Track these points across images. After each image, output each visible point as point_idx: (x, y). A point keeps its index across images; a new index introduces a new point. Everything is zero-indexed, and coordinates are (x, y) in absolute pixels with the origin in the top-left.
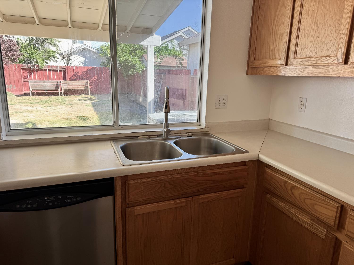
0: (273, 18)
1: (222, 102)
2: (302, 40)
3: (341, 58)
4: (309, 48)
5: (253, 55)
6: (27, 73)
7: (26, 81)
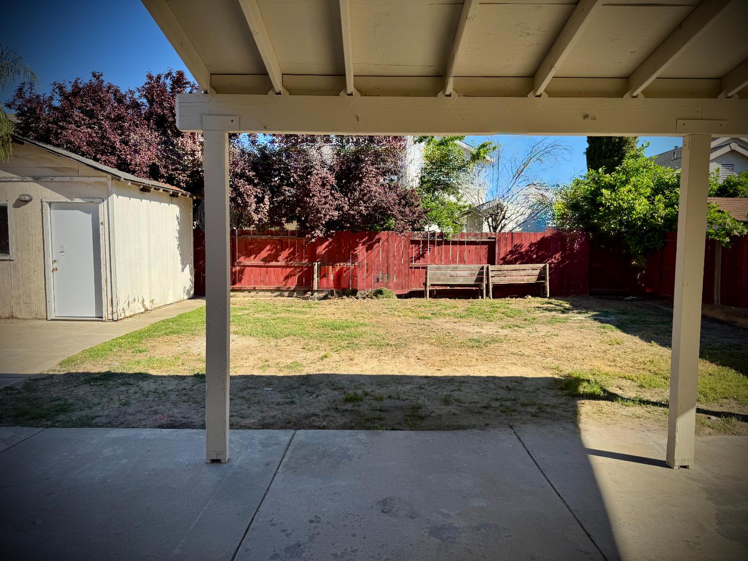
6: (417, 250)
7: (416, 266)
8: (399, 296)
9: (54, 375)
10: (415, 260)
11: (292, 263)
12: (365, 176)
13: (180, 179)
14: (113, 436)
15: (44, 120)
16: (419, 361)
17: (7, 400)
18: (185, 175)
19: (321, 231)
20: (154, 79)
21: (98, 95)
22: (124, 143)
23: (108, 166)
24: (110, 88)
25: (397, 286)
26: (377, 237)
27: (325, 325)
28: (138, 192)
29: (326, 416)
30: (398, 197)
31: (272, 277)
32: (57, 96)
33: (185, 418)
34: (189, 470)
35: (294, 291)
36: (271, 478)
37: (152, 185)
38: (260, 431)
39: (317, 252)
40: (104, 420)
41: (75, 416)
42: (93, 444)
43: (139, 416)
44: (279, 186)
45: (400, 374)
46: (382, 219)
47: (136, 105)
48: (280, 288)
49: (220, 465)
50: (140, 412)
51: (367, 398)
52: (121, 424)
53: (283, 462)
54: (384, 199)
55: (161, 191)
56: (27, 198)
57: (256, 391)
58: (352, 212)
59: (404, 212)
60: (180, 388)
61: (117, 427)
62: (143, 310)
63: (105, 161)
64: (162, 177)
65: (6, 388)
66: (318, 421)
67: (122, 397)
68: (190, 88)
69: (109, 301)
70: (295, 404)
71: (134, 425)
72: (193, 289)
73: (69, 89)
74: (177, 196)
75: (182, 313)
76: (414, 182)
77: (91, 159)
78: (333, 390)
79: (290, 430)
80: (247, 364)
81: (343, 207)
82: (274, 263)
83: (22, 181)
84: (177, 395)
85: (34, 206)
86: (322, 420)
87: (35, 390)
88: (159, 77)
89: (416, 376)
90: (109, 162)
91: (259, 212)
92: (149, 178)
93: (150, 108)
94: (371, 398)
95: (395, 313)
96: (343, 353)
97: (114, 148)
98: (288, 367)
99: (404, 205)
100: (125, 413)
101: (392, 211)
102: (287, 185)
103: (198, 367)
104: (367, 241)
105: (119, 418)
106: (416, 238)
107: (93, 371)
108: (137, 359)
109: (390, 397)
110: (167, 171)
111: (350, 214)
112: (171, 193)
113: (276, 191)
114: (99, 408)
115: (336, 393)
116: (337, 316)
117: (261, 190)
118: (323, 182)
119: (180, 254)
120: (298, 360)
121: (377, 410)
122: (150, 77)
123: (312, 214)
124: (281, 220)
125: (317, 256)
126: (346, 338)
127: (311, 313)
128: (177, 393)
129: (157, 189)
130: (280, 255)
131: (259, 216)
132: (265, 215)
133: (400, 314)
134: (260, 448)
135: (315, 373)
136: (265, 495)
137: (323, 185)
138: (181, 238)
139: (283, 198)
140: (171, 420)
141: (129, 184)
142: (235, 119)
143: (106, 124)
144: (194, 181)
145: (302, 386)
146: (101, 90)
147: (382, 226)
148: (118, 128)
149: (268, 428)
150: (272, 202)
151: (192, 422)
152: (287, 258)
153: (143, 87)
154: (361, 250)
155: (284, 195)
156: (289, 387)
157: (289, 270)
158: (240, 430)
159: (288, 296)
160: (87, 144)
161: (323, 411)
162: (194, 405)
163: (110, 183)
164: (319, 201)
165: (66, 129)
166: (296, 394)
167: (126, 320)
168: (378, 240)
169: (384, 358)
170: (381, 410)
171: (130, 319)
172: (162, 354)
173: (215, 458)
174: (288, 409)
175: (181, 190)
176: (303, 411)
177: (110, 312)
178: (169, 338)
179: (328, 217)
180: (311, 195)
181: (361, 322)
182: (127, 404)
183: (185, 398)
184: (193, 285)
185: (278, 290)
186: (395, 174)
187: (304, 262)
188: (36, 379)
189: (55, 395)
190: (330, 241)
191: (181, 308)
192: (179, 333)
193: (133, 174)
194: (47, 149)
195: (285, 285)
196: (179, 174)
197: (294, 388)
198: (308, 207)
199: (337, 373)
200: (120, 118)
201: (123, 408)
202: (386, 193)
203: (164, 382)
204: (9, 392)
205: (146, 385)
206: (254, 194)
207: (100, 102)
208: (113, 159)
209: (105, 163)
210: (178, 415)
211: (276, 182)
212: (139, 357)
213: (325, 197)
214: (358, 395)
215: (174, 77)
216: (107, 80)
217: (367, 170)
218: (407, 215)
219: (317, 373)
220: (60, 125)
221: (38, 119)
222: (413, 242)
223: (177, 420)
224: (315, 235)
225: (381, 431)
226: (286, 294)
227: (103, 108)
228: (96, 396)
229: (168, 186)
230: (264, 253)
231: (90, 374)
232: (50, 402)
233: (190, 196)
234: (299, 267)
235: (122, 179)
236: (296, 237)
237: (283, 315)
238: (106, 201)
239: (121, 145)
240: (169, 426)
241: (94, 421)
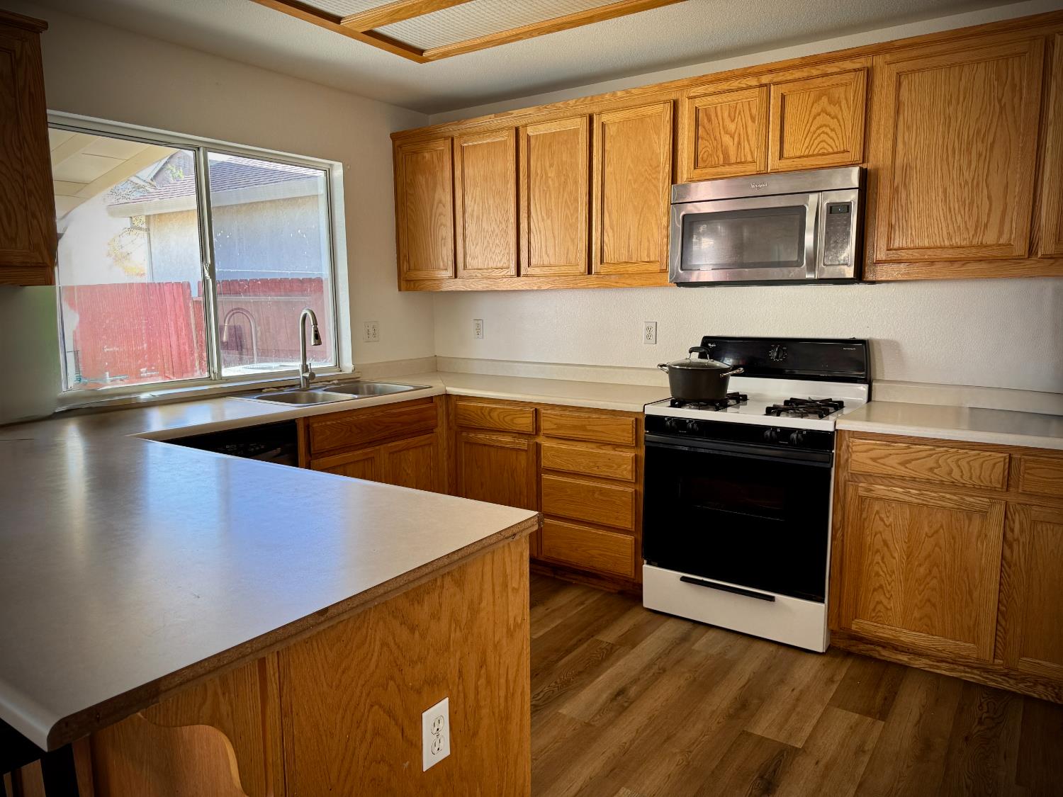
0: (429, 217)
1: (372, 331)
2: (471, 248)
3: (513, 271)
4: (479, 257)
5: (405, 263)
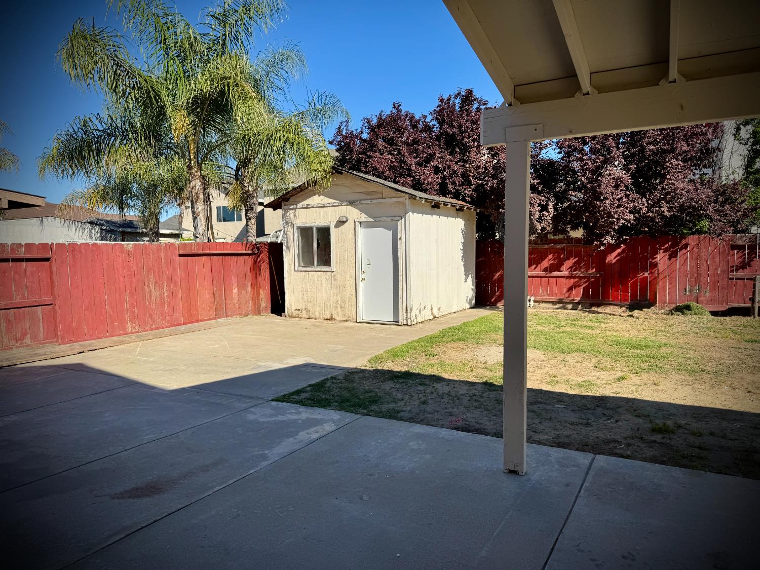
6: (741, 257)
7: (738, 277)
8: (714, 314)
9: (366, 370)
10: (737, 270)
11: (577, 274)
12: (669, 171)
13: (465, 194)
14: (416, 431)
15: (356, 152)
16: (750, 394)
17: (333, 388)
18: (471, 189)
19: (612, 237)
20: (445, 101)
21: (398, 124)
22: (418, 165)
23: (405, 187)
24: (407, 115)
25: (710, 302)
26: (684, 242)
27: (618, 343)
28: (429, 208)
29: (629, 445)
30: (714, 193)
31: (554, 287)
32: (366, 130)
33: (479, 424)
34: (488, 476)
35: (578, 303)
36: (573, 501)
37: (442, 201)
38: (556, 449)
39: (607, 261)
40: (407, 415)
41: (385, 407)
42: (400, 436)
43: (436, 416)
44: (565, 191)
45: (724, 408)
46: (690, 222)
47: (428, 128)
48: (562, 299)
49: (517, 476)
50: (437, 412)
51: (681, 431)
52: (422, 421)
53: (584, 486)
54: (695, 197)
55: (449, 206)
56: (345, 219)
57: (548, 406)
58: (651, 215)
59: (723, 211)
60: (471, 393)
61: (418, 423)
62: (431, 317)
63: (402, 183)
64: (450, 192)
65: (332, 378)
66: (620, 448)
67: (421, 395)
68: (477, 104)
69: (405, 308)
70: (592, 426)
71: (432, 423)
72: (475, 299)
73: (375, 122)
74: (463, 210)
75: (465, 321)
76: (736, 175)
77: (392, 182)
78: (635, 416)
79: (589, 453)
80: (534, 378)
81: (640, 209)
82: (556, 273)
83: (341, 205)
84: (469, 400)
85: (349, 225)
86: (625, 448)
87: (352, 381)
88: (449, 98)
89: (748, 412)
90: (406, 183)
91: (542, 220)
92: (439, 195)
93: (441, 128)
94: (686, 432)
95: (710, 333)
96: (645, 376)
97: (410, 170)
98: (580, 385)
99: (722, 202)
100: (425, 411)
101: (706, 210)
102: (574, 190)
103: (486, 375)
104: (670, 247)
105: (420, 415)
106: (740, 243)
107: (395, 370)
108: (430, 362)
109: (712, 434)
110: (455, 187)
111: (649, 217)
112: (458, 208)
113: (561, 197)
114: (402, 403)
115: (640, 420)
116: (632, 332)
117: (545, 197)
118: (616, 183)
119: (464, 265)
120: (590, 378)
121: (695, 447)
122: (441, 100)
123: (602, 219)
124: (566, 228)
125: (607, 265)
126: (645, 358)
127: (600, 329)
128: (468, 398)
129: (446, 204)
130: (564, 265)
131: (542, 225)
132: (549, 223)
133: (718, 335)
134: (557, 466)
135: (612, 395)
136: (568, 517)
137: (617, 186)
138: (465, 251)
139: (568, 203)
140: (466, 424)
141: (423, 202)
142: (539, 127)
143: (404, 149)
144: (478, 194)
145: (597, 408)
146: (400, 119)
147: (690, 229)
148: (413, 152)
149: (563, 447)
150: (556, 209)
151: (485, 429)
152: (571, 267)
153: (435, 110)
154: (661, 258)
155: (570, 200)
156: (583, 407)
157: (572, 281)
158: (534, 445)
159: (572, 309)
160: (389, 170)
161: (625, 438)
162: (485, 413)
163: (408, 202)
164: (611, 204)
165: (372, 157)
166: (591, 416)
167: (418, 325)
168: (686, 246)
169: (700, 387)
170: (700, 448)
171: (421, 325)
172: (452, 359)
173: (512, 468)
174: (584, 430)
175: (466, 204)
176: (601, 435)
177: (405, 318)
178: (456, 344)
179: (622, 221)
180: (602, 198)
181: (665, 342)
182: (425, 403)
183: (476, 404)
184: (474, 295)
185: (560, 301)
186: (709, 167)
187: (591, 271)
188: (352, 372)
189: (368, 388)
190: (622, 248)
191: (465, 317)
192: (464, 340)
193: (425, 193)
194: (361, 177)
195: (569, 297)
196: (465, 189)
197: (589, 409)
198: (597, 212)
199: (639, 397)
200: (416, 142)
201: (423, 406)
202: (697, 189)
203: (456, 386)
204: (334, 381)
205: (441, 387)
206: (538, 202)
207: (399, 130)
208: (409, 180)
209: (403, 185)
210: (472, 420)
211: (561, 187)
212: (432, 360)
213: (619, 200)
214: (668, 426)
215: (463, 96)
216: (404, 109)
217: (672, 165)
218: (726, 215)
219: (615, 395)
220: (367, 155)
221: (351, 151)
222: (733, 247)
223: (471, 424)
224: (604, 242)
225: (703, 472)
226: (570, 306)
227: (401, 135)
228: (399, 392)
229: (455, 201)
230: (546, 263)
231: (393, 371)
232: (364, 393)
233: (474, 210)
234: (584, 277)
235: (418, 198)
236: (582, 245)
237: (568, 329)
238: (403, 219)
239: (416, 167)
240: (464, 429)
241: (400, 415)
